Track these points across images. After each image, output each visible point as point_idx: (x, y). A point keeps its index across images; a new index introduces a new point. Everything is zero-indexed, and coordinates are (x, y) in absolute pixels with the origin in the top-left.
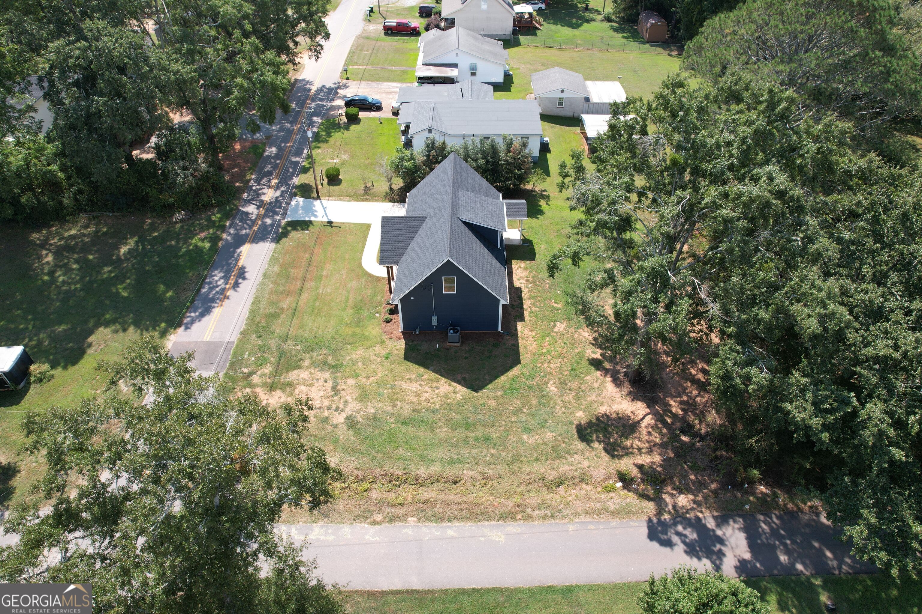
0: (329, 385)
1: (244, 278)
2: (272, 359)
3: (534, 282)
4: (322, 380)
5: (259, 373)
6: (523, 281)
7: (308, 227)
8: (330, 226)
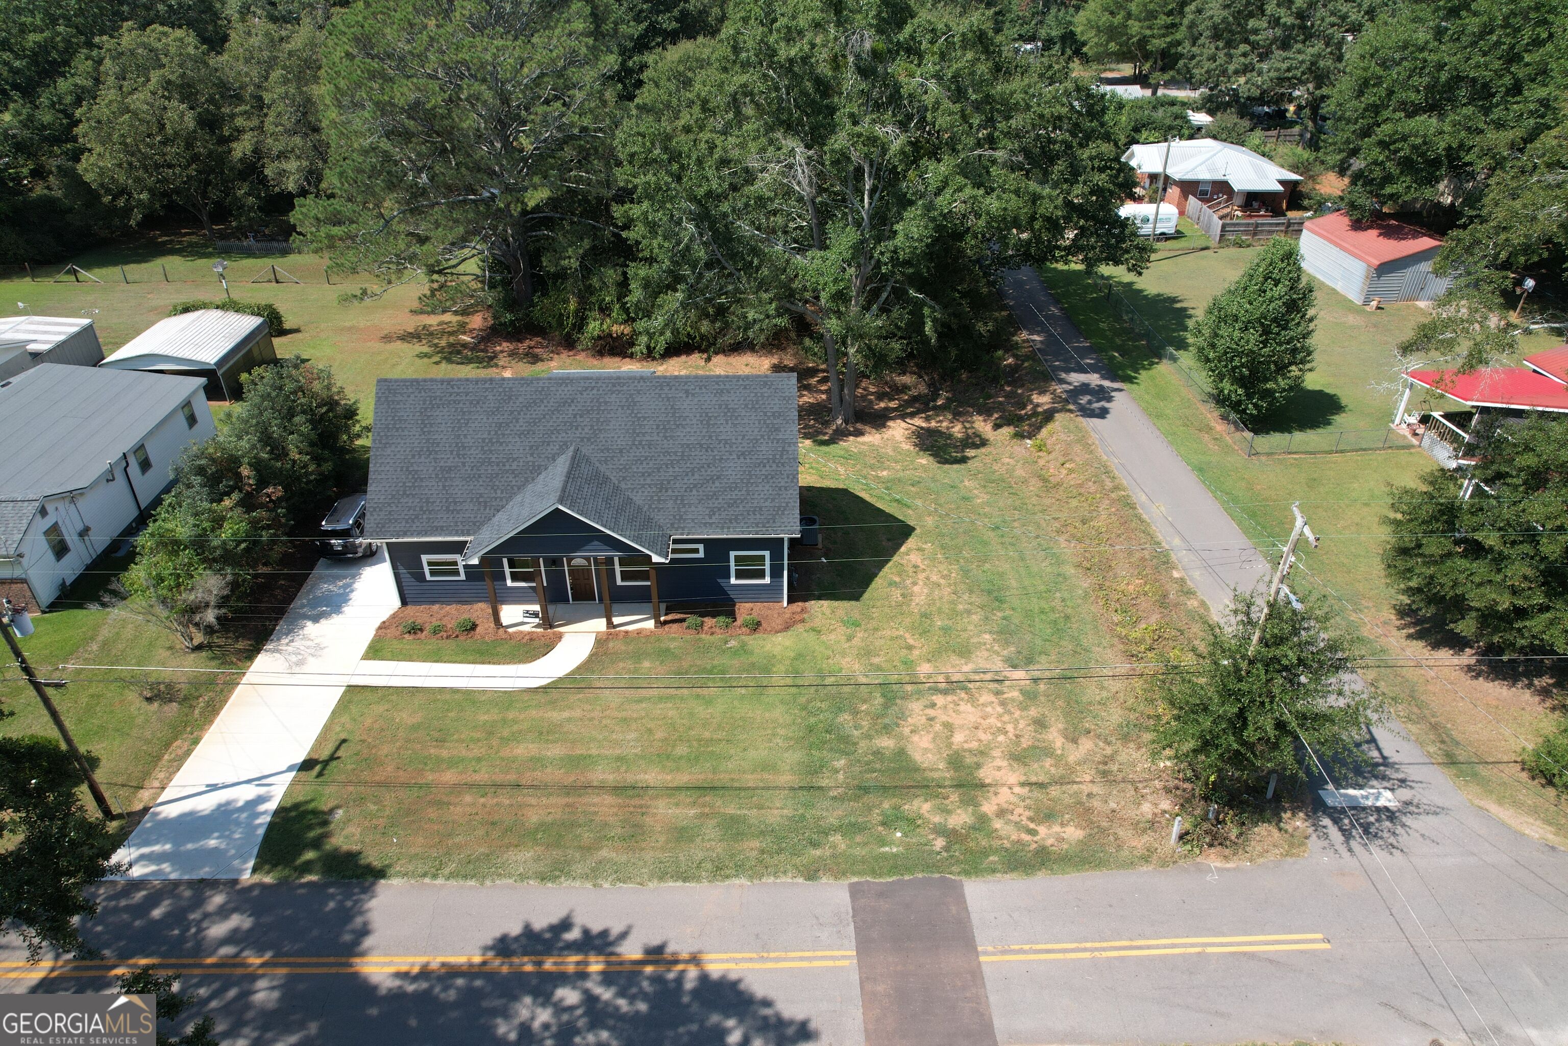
0: (940, 700)
1: (565, 925)
2: (886, 805)
4: (931, 712)
5: (937, 819)
7: (315, 812)
8: (326, 763)
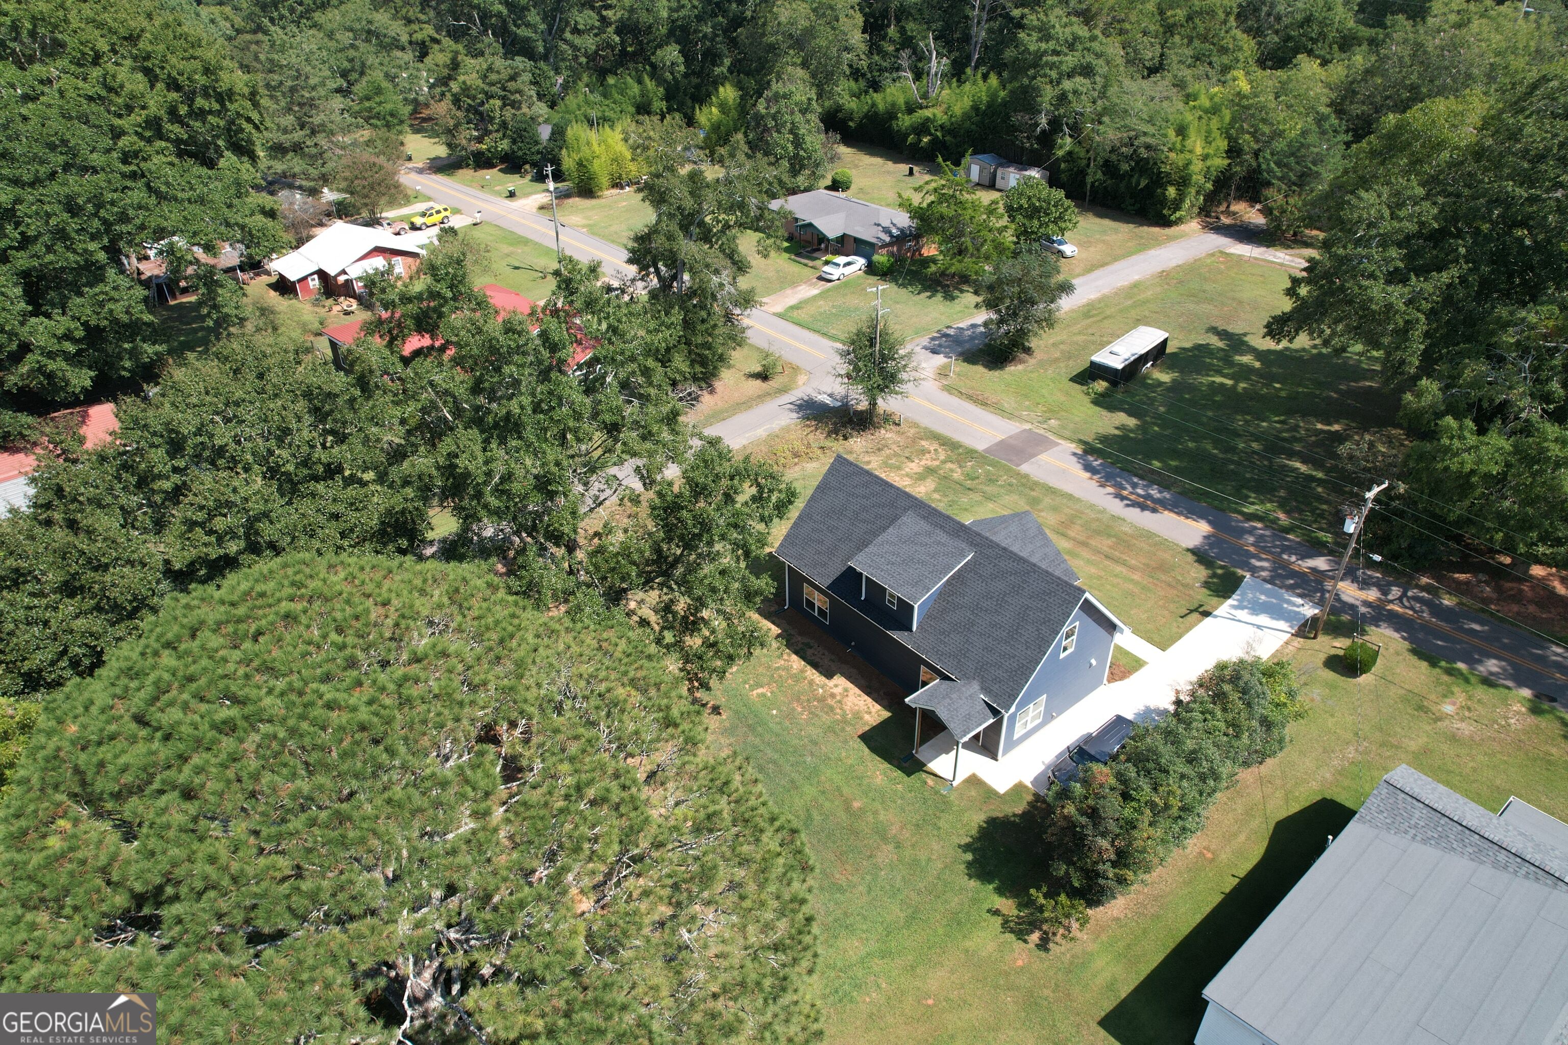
3: (822, 700)
5: (958, 470)
6: (836, 691)
7: (1209, 588)
8: (1196, 610)
